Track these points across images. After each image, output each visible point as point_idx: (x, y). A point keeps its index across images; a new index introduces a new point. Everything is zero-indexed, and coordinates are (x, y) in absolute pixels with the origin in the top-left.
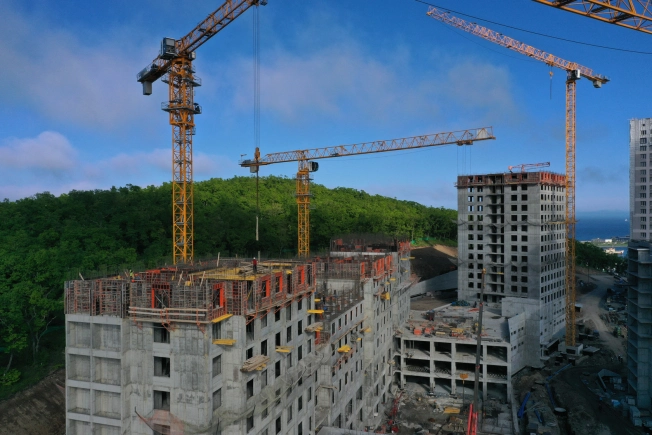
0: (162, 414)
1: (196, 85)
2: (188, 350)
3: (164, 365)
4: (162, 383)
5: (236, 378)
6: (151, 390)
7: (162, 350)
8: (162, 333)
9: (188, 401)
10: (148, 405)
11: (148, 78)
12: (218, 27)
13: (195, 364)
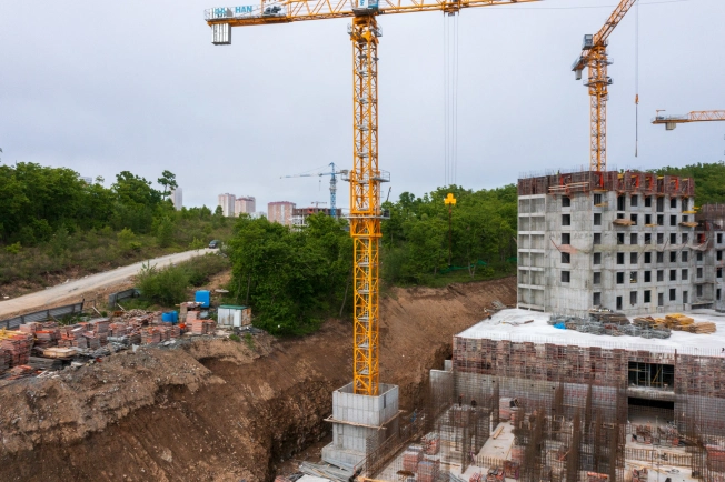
0: (566, 246)
1: (610, 64)
2: (580, 209)
3: (566, 219)
4: (566, 229)
5: (610, 229)
6: (560, 233)
7: (566, 210)
8: (566, 202)
9: (580, 237)
10: (559, 242)
11: (579, 68)
12: (619, 18)
13: (583, 216)
